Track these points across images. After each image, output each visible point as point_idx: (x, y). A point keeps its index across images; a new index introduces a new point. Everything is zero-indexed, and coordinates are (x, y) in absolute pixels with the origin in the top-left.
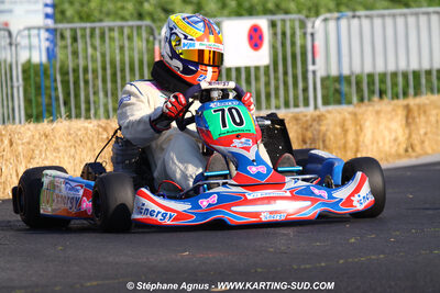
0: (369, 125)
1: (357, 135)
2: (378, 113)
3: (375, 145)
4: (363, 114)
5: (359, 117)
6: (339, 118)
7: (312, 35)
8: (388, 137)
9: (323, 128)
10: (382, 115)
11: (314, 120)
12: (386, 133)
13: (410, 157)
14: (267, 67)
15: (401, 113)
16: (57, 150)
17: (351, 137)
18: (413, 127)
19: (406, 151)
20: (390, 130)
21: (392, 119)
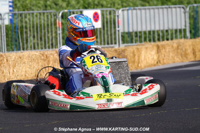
0: (143, 53)
1: (139, 57)
2: (146, 48)
3: (145, 61)
4: (141, 48)
5: (140, 50)
6: (132, 50)
7: (118, 16)
8: (151, 58)
9: (126, 54)
10: (148, 49)
11: (122, 51)
12: (150, 56)
13: (159, 65)
14: (100, 29)
15: (155, 48)
16: (24, 63)
17: (136, 57)
18: (160, 54)
19: (157, 63)
20: (151, 55)
21: (152, 51)
